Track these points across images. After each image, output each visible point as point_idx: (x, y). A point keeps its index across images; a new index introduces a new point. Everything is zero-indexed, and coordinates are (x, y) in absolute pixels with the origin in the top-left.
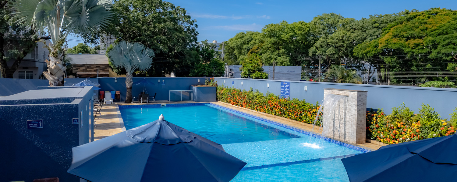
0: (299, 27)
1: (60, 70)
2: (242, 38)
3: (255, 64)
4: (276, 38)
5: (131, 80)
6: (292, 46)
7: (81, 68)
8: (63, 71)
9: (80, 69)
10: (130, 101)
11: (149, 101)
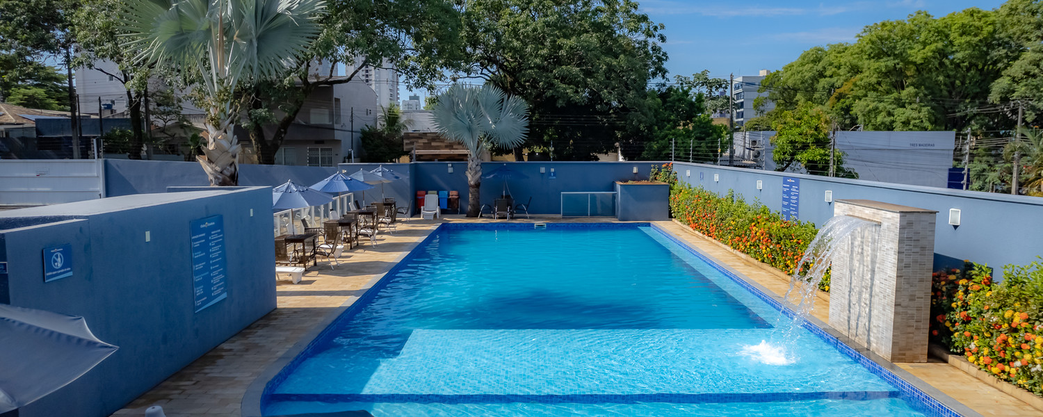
0: (963, 24)
1: (225, 152)
2: (817, 60)
3: (810, 127)
4: (894, 59)
5: (479, 168)
6: (941, 78)
7: (420, 141)
8: (230, 154)
9: (417, 142)
10: (474, 214)
11: (515, 215)
